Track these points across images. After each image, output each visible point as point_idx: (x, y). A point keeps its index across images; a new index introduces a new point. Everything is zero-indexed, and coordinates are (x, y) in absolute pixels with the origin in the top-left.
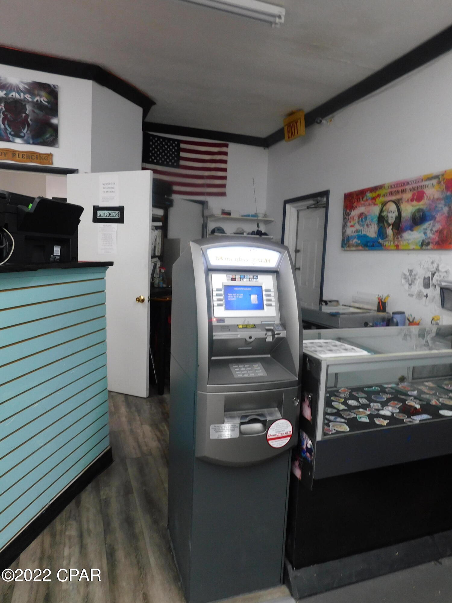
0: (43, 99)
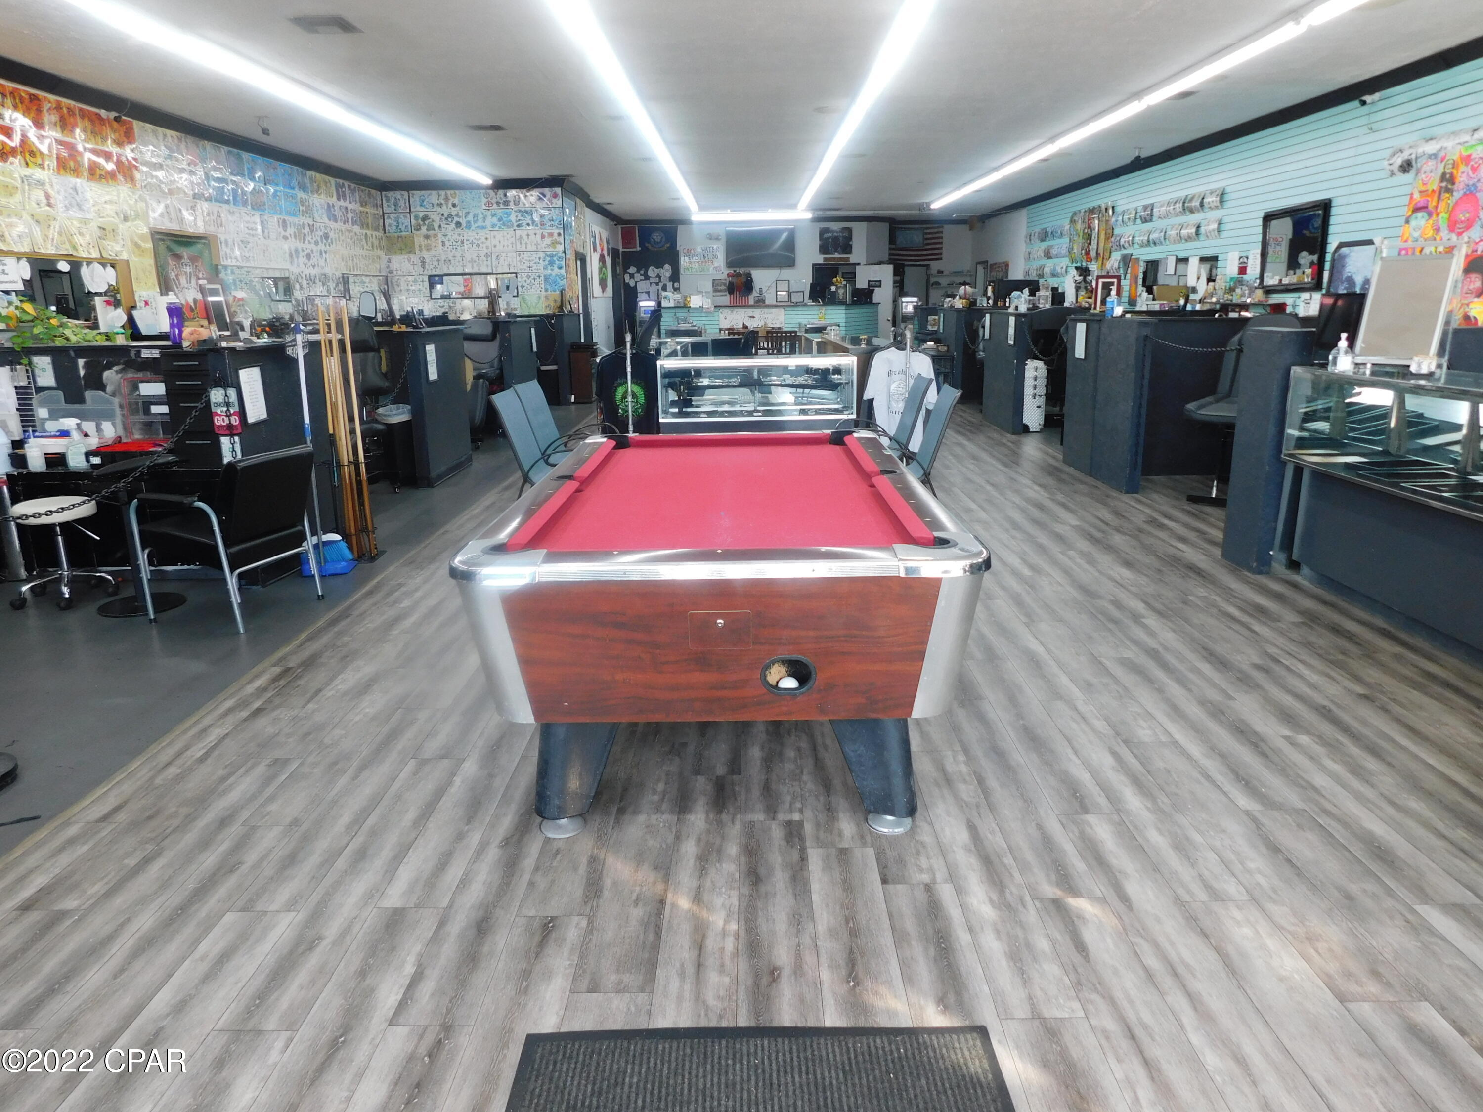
0: (846, 234)
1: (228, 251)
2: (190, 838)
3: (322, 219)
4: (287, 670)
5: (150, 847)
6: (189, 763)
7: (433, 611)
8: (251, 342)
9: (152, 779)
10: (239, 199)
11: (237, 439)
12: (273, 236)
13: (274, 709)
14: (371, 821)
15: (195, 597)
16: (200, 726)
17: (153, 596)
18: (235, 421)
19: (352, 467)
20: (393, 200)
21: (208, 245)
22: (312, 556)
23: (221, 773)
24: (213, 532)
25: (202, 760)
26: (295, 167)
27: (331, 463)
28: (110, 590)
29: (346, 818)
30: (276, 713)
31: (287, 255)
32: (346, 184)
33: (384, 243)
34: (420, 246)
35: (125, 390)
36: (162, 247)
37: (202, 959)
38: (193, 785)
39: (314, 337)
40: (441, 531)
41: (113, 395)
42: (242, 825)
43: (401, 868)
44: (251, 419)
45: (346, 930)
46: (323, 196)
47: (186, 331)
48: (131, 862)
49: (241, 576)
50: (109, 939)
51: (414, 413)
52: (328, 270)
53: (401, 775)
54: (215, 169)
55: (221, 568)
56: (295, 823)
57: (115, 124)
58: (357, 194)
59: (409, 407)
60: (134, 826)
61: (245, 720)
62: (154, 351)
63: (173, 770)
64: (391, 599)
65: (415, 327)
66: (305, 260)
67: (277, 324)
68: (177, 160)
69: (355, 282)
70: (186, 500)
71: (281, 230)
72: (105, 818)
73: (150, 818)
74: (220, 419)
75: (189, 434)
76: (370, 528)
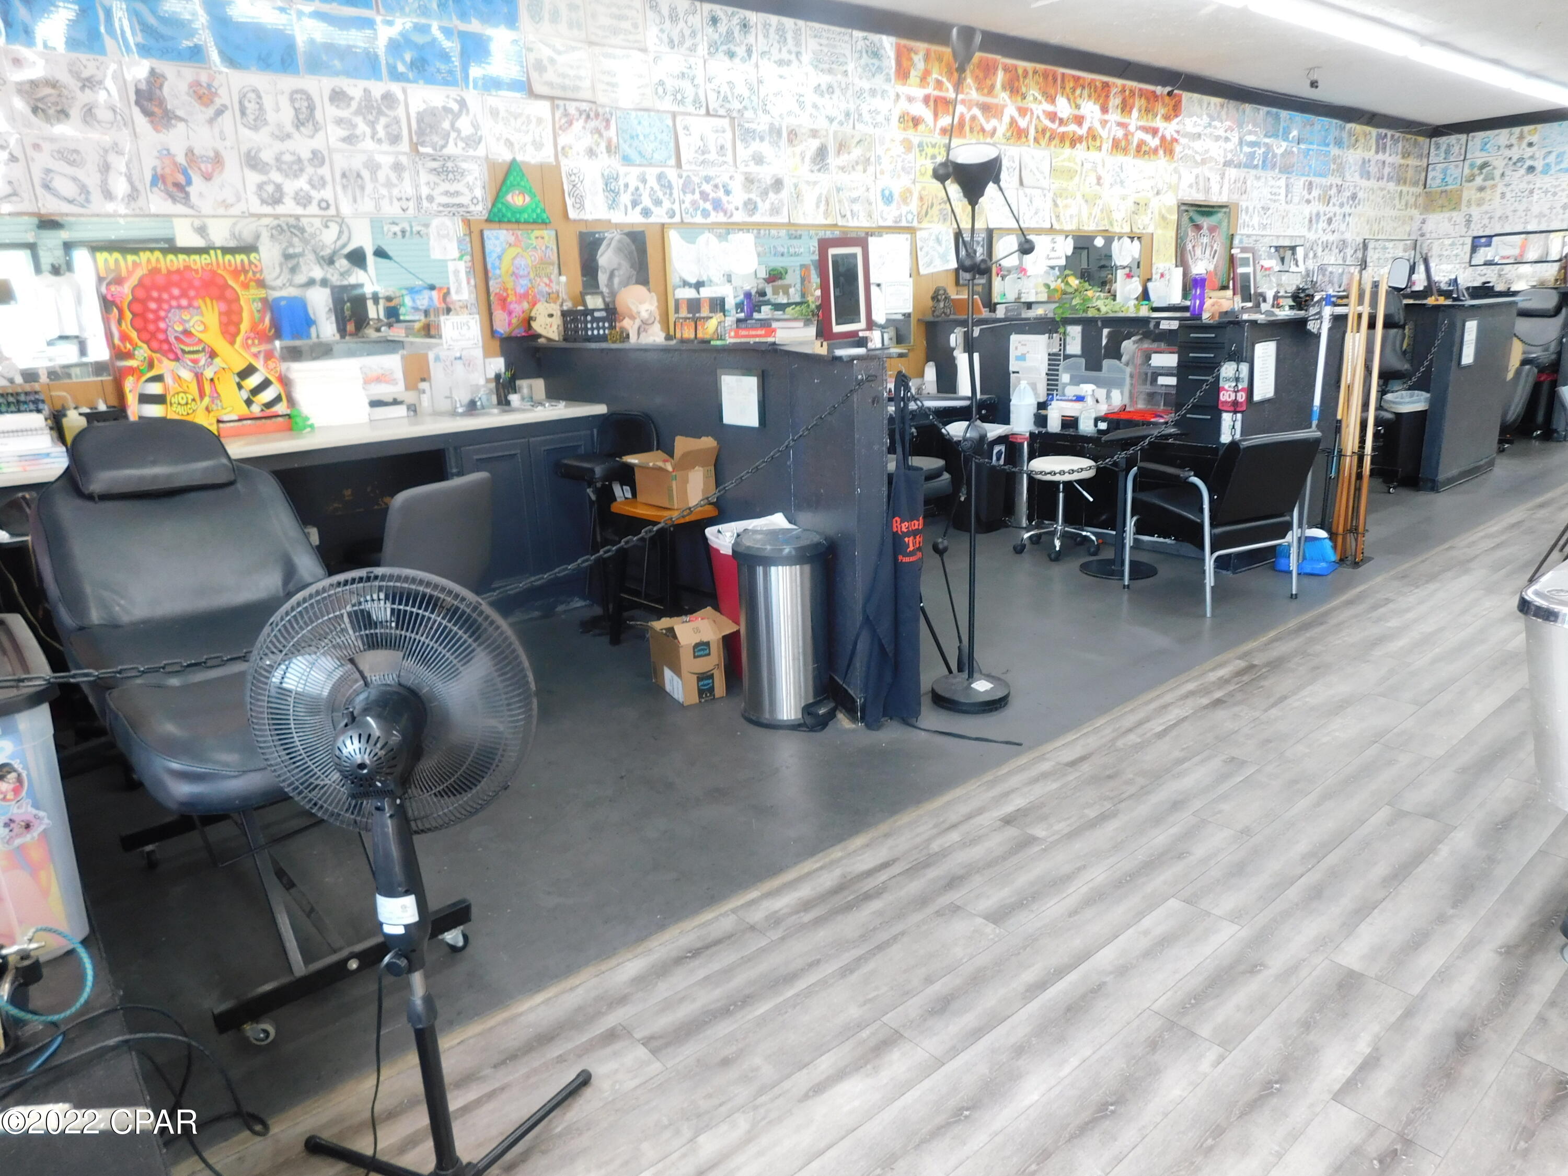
1: (1247, 219)
2: (1143, 809)
3: (1353, 178)
4: (1251, 667)
5: (1108, 805)
6: (1148, 735)
7: (1427, 640)
8: (1273, 314)
9: (1114, 740)
10: (1268, 163)
11: (1239, 416)
12: (1296, 199)
13: (1235, 704)
14: (1332, 859)
15: (1166, 571)
16: (1161, 702)
17: (1131, 562)
18: (1242, 397)
19: (1355, 458)
20: (1443, 148)
21: (1228, 215)
22: (1294, 551)
23: (1177, 754)
24: (1201, 510)
25: (1161, 735)
26: (1335, 121)
27: (1333, 452)
28: (1092, 550)
29: (1302, 846)
30: (1236, 709)
31: (1307, 221)
32: (1390, 133)
33: (1421, 200)
34: (1469, 201)
35: (1139, 361)
36: (1185, 218)
37: (1146, 933)
38: (1151, 757)
39: (1340, 310)
40: (1446, 546)
41: (1127, 364)
42: (1194, 814)
43: (1363, 926)
44: (1257, 397)
45: (1292, 970)
46: (1359, 151)
47: (1208, 303)
48: (1091, 813)
49: (1217, 560)
50: (1068, 878)
51: (1432, 402)
52: (1348, 236)
53: (1373, 820)
54: (1250, 133)
55: (1202, 548)
56: (1246, 832)
57: (1167, 99)
58: (1400, 145)
59: (1428, 395)
60: (1095, 780)
61: (1206, 707)
62: (1172, 322)
63: (1133, 738)
64: (1375, 614)
65: (1455, 299)
66: (1325, 225)
67: (1302, 295)
68: (1215, 128)
69: (1375, 249)
70: (1183, 474)
71: (1305, 192)
72: (1073, 764)
73: (1110, 777)
74: (1227, 394)
75: (1196, 408)
76: (1361, 529)
